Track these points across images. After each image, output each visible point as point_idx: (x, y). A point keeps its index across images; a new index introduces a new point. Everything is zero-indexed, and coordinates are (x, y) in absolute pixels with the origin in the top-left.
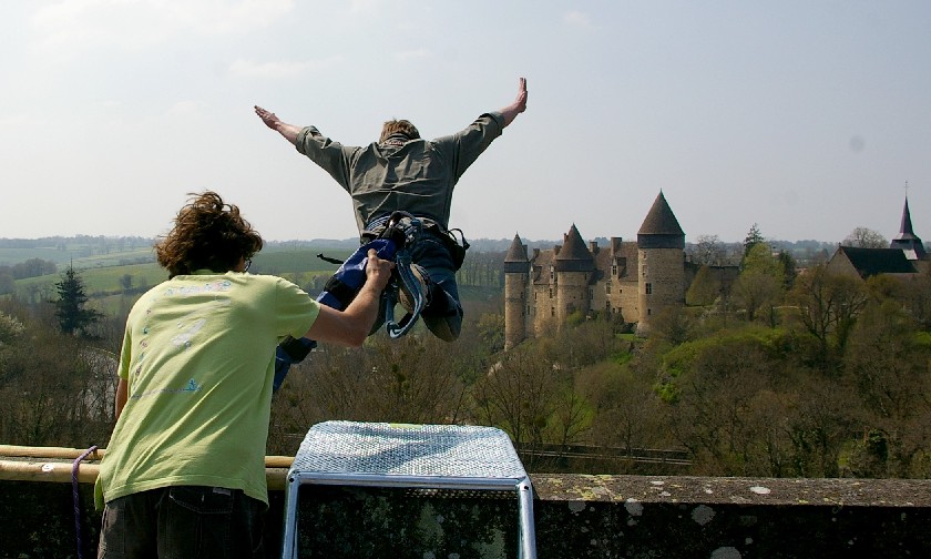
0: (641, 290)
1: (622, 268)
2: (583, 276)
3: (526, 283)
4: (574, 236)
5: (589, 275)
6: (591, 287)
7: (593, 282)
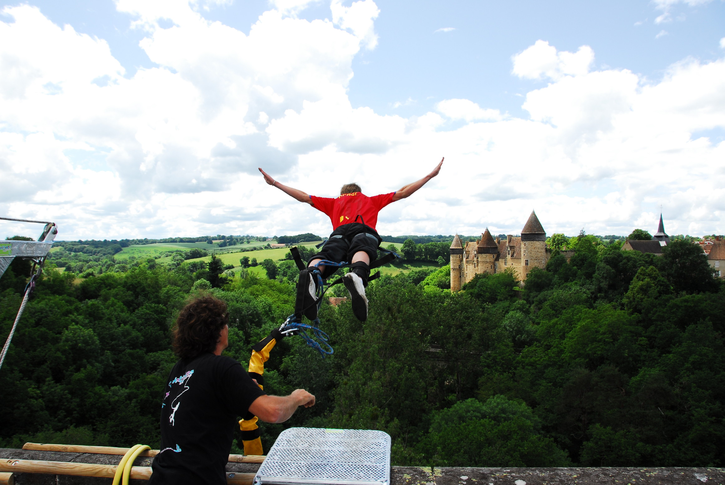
0: (523, 264)
1: (513, 252)
2: (492, 256)
3: (461, 260)
4: (487, 235)
5: (495, 256)
6: (497, 262)
7: (497, 259)
